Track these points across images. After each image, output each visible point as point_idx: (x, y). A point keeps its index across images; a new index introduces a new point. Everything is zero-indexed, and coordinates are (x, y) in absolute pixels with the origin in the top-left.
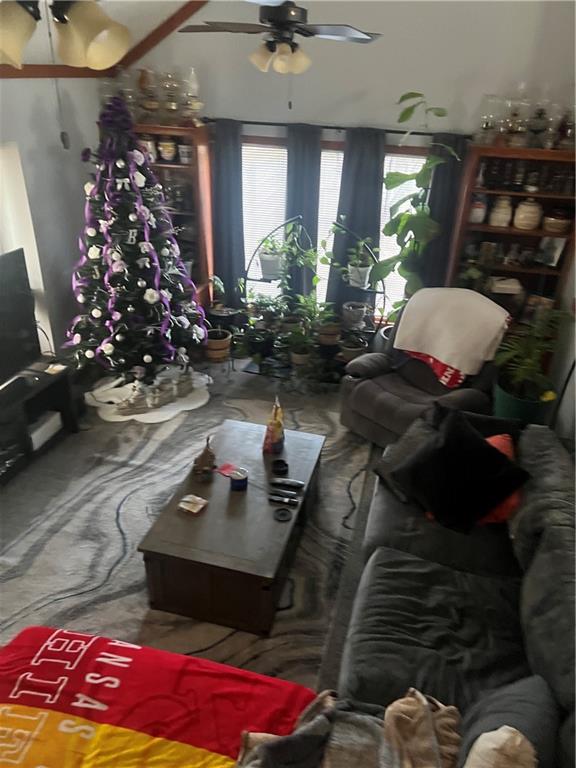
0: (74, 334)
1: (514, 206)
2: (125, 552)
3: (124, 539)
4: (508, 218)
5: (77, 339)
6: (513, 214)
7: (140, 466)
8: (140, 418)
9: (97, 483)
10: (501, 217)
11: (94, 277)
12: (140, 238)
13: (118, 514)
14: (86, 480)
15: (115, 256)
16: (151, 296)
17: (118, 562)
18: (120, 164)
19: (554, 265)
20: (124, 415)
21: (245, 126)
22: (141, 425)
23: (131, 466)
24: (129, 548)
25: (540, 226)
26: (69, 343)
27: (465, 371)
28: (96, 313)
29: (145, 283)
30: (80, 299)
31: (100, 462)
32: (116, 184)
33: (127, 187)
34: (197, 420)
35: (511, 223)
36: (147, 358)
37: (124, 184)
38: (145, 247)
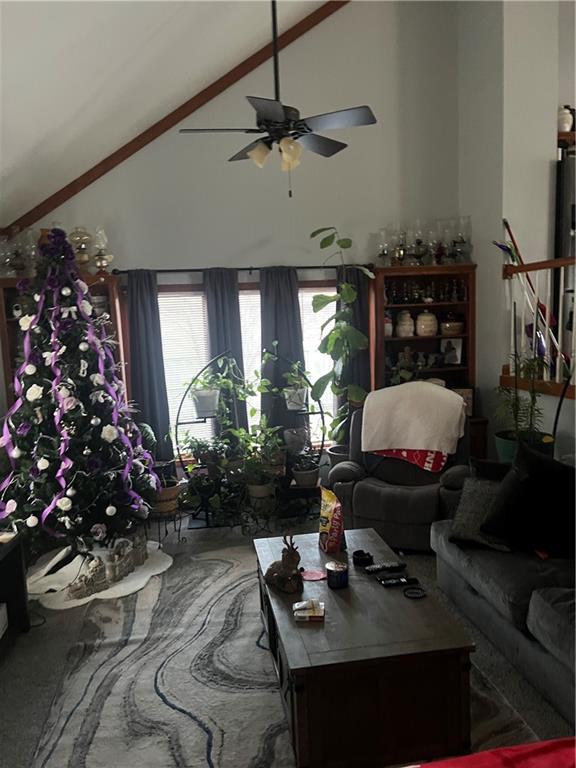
0: (6, 501)
1: (415, 318)
2: (208, 732)
3: (194, 718)
4: (413, 329)
5: (11, 506)
6: (415, 325)
7: (146, 640)
8: (103, 595)
9: (103, 672)
10: (406, 329)
11: (36, 421)
12: (92, 369)
13: (161, 695)
14: (84, 674)
15: (63, 393)
16: (109, 433)
17: (210, 746)
18: (66, 292)
19: (459, 362)
20: (80, 597)
21: (159, 276)
22: (109, 602)
23: (134, 642)
24: (209, 725)
25: (439, 331)
27: (446, 452)
28: (43, 464)
29: (99, 420)
30: (15, 453)
31: (89, 650)
32: (61, 314)
33: (74, 316)
34: (177, 580)
35: (415, 333)
36: (110, 510)
37: (70, 313)
38: (98, 379)
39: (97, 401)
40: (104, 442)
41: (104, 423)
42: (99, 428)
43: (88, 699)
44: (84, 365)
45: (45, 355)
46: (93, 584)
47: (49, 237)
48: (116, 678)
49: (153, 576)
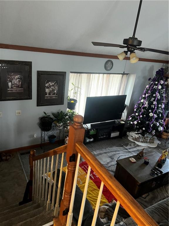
0: (131, 117)
7: (130, 151)
8: (136, 142)
9: (119, 150)
11: (140, 106)
16: (151, 114)
18: (156, 83)
20: (133, 140)
26: (128, 119)
29: (151, 111)
37: (155, 87)
40: (149, 116)
43: (113, 150)
45: (147, 94)
46: (136, 139)
49: (148, 146)
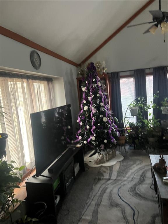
0: (79, 136)
2: (134, 210)
3: (130, 206)
5: (80, 138)
7: (115, 180)
8: (104, 165)
12: (101, 101)
13: (120, 196)
14: (98, 185)
15: (93, 108)
16: (105, 119)
17: (134, 215)
18: (94, 80)
20: (97, 164)
21: (120, 73)
22: (106, 167)
23: (111, 179)
26: (77, 140)
28: (88, 127)
29: (102, 116)
30: (81, 124)
31: (100, 179)
32: (93, 86)
33: (96, 87)
34: (125, 164)
36: (105, 141)
38: (102, 104)
39: (102, 110)
40: (104, 122)
41: (104, 117)
42: (102, 118)
43: (99, 193)
44: (98, 100)
45: (89, 98)
46: (101, 161)
47: (90, 65)
48: (107, 189)
49: (118, 162)
